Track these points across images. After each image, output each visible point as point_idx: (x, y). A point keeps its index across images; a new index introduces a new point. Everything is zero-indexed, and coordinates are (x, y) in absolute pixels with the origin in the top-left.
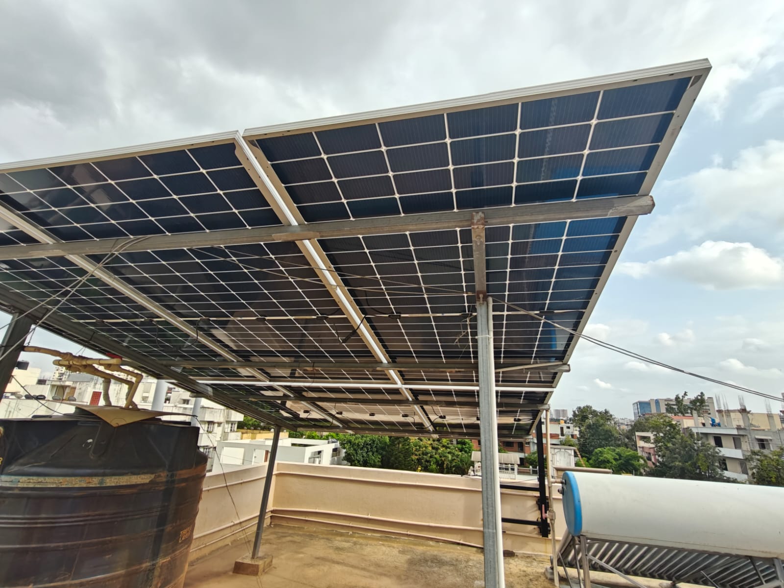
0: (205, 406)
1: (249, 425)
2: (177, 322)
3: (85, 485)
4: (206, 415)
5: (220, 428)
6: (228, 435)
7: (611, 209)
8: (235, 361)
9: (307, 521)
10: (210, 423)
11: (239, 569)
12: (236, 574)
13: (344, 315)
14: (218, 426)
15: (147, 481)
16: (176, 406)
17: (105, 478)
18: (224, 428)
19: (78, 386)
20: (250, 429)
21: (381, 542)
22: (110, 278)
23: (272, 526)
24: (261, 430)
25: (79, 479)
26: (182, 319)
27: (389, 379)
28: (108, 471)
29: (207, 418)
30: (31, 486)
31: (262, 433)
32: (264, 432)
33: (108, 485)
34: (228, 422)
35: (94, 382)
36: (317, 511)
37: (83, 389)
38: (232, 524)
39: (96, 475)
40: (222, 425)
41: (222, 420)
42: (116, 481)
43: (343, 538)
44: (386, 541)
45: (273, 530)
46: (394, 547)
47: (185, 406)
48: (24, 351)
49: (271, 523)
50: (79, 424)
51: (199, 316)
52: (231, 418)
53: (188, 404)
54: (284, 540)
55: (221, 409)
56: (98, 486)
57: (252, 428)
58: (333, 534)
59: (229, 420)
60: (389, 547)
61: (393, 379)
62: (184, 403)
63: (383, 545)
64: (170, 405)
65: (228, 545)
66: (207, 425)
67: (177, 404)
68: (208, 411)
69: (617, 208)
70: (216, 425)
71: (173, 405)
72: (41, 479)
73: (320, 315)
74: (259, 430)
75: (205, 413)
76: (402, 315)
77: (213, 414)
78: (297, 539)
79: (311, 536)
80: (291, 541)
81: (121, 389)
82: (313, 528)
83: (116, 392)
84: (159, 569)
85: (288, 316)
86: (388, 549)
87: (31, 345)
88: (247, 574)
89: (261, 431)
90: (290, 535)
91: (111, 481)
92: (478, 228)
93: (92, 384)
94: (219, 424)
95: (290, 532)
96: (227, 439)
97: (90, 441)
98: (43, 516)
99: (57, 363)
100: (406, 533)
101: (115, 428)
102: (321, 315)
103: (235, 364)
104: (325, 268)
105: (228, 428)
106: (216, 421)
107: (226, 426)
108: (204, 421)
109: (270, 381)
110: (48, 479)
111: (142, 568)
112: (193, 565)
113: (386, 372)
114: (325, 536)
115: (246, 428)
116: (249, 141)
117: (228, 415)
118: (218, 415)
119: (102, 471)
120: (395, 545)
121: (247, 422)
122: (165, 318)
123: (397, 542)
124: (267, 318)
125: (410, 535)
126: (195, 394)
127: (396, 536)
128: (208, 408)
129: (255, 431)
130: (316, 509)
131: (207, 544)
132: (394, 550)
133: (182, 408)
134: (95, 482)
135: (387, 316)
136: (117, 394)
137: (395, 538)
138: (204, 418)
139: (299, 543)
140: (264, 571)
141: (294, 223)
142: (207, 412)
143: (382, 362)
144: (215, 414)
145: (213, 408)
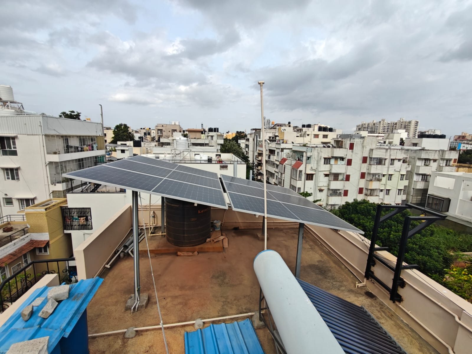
4: (424, 154)
5: (436, 164)
6: (443, 168)
10: (427, 160)
14: (433, 162)
18: (439, 163)
19: (344, 140)
29: (425, 157)
34: (443, 159)
35: (349, 138)
37: (346, 142)
40: (437, 161)
41: (436, 157)
52: (445, 157)
59: (443, 158)
66: (424, 161)
68: (425, 152)
70: (432, 161)
71: (399, 148)
75: (421, 154)
77: (428, 154)
81: (364, 141)
83: (361, 143)
93: (349, 139)
94: (435, 161)
96: (441, 171)
105: (443, 163)
106: (431, 158)
107: (441, 162)
117: (442, 155)
118: (434, 154)
136: (362, 144)
138: (421, 157)
145: (428, 150)
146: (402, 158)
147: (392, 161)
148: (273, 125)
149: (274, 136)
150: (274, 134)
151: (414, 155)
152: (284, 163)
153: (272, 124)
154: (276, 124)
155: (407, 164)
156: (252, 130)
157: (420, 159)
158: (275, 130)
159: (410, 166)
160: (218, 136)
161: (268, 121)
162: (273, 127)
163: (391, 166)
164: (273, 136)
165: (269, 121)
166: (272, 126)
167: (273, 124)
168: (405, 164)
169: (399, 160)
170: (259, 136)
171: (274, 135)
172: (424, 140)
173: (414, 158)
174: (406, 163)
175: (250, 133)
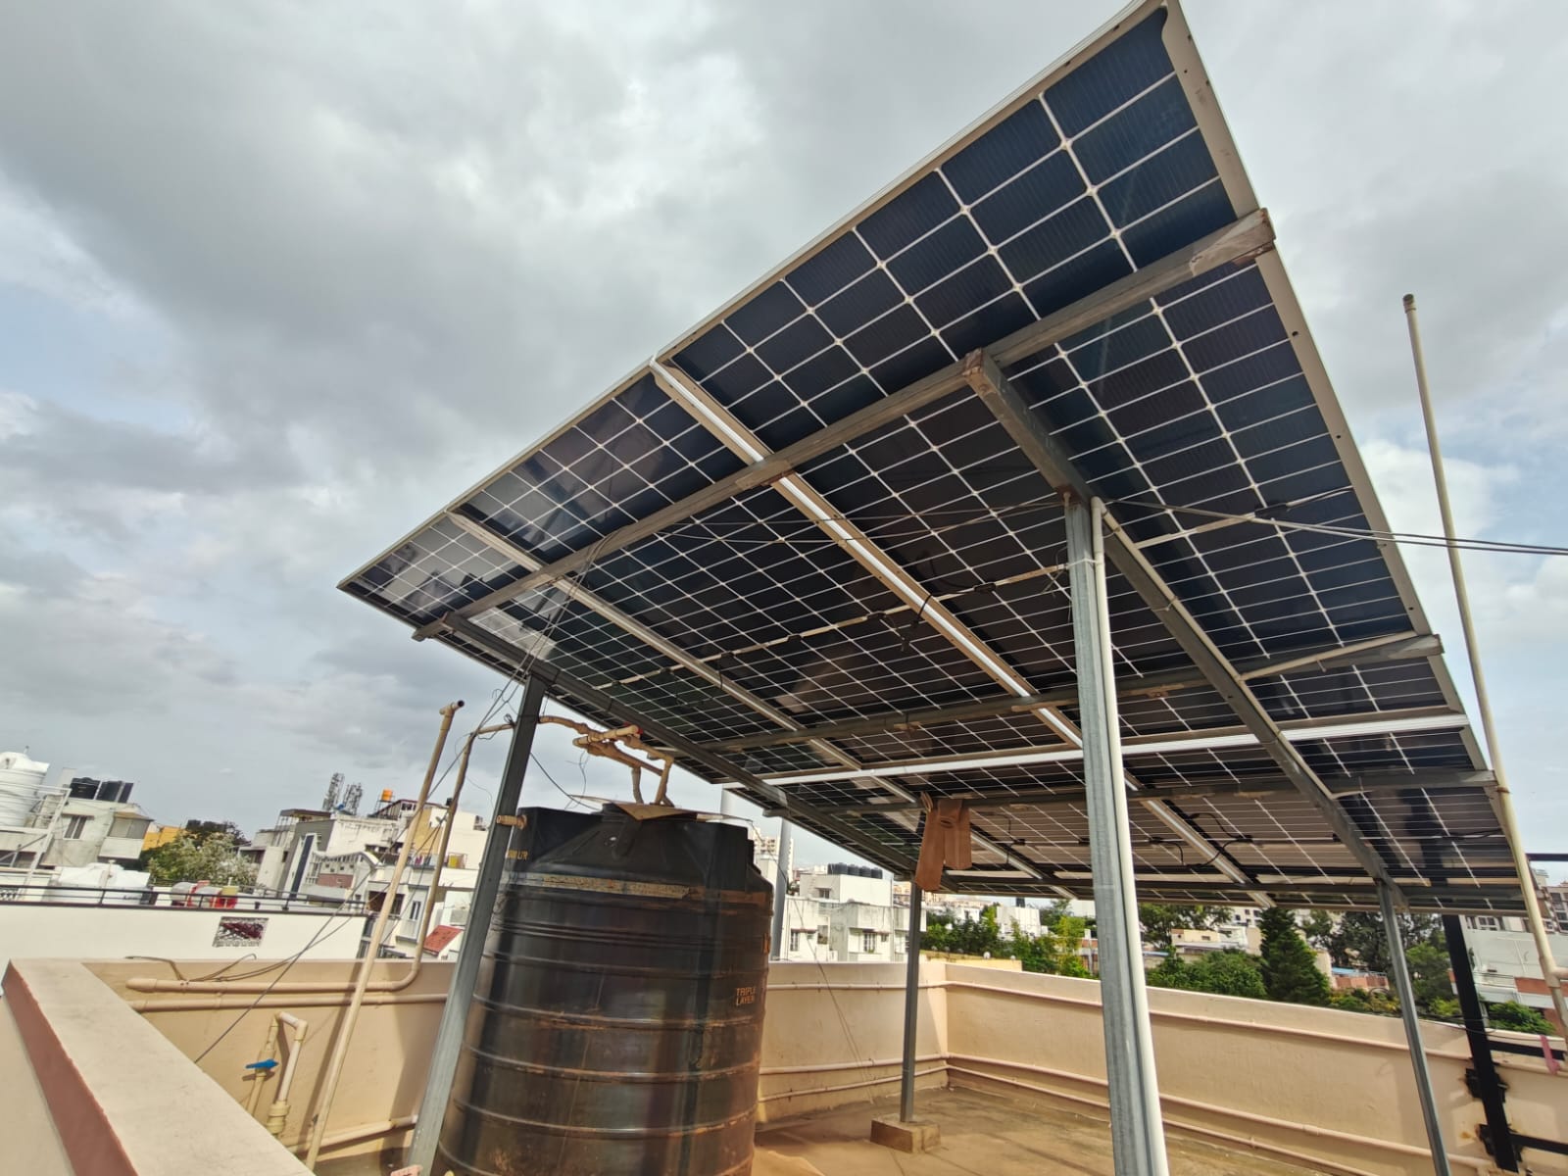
0: (857, 900)
1: (941, 941)
2: (696, 666)
3: (606, 890)
4: (859, 916)
5: (887, 944)
7: (1188, 262)
8: (795, 729)
9: (1017, 1086)
10: (868, 933)
11: (880, 1135)
12: (874, 1144)
13: (905, 604)
14: (882, 941)
15: (680, 895)
16: (808, 900)
17: (628, 883)
18: (893, 945)
20: (944, 951)
21: (1183, 1152)
22: (602, 606)
23: (952, 1089)
24: (965, 953)
25: (599, 881)
26: (702, 661)
27: (1062, 741)
28: (631, 875)
29: (863, 924)
30: (554, 886)
31: (968, 959)
32: (971, 957)
33: (633, 893)
34: (898, 933)
36: (1034, 1067)
38: (870, 1063)
39: (619, 878)
40: (889, 938)
41: (886, 927)
42: (641, 889)
43: (1094, 1131)
44: (1198, 1151)
45: (952, 1096)
46: (1215, 1167)
47: (824, 900)
48: (540, 723)
49: (949, 1083)
50: (603, 820)
51: (718, 652)
52: (903, 925)
53: (827, 897)
54: (970, 1113)
55: (884, 907)
56: (621, 893)
57: (947, 948)
58: (1073, 1121)
59: (900, 928)
60: (1204, 1163)
61: (1069, 739)
62: (822, 896)
63: (1188, 1157)
64: (800, 898)
65: (867, 1102)
66: (862, 938)
67: (810, 896)
68: (861, 910)
69: (1199, 255)
70: (879, 938)
71: (804, 898)
72: (563, 878)
73: (871, 613)
74: (959, 953)
76: (998, 583)
77: (870, 918)
78: (995, 1115)
79: (1026, 1117)
80: (986, 1118)
82: (1033, 1103)
84: (709, 1036)
85: (828, 625)
86: (1200, 1166)
87: (546, 714)
88: (892, 1147)
89: (966, 956)
90: (985, 1108)
91: (636, 889)
92: (971, 373)
94: (884, 936)
95: (985, 1103)
97: (613, 839)
98: (567, 925)
99: (578, 743)
100: (1247, 1141)
101: (639, 821)
102: (873, 611)
103: (795, 734)
104: (829, 518)
105: (901, 943)
106: (876, 929)
107: (897, 940)
108: (857, 929)
109: (863, 768)
110: (570, 879)
111: (684, 1024)
112: (808, 1119)
113: (1034, 713)
114: (1054, 1121)
115: (934, 948)
116: (663, 363)
117: (897, 919)
118: (880, 918)
119: (623, 874)
120: (1220, 1163)
121: (936, 937)
122: (683, 663)
123: (1227, 1159)
124: (803, 635)
125: (1257, 1148)
126: (769, 811)
127: (1224, 1145)
128: (861, 904)
129: (952, 955)
130: (1032, 1063)
131: (829, 1089)
132: (1216, 1171)
133: (818, 904)
134: (617, 887)
135: (972, 589)
137: (1220, 1150)
138: (852, 924)
139: (1000, 1122)
140: (923, 1148)
141: (759, 458)
142: (859, 910)
143: (1019, 696)
144: (875, 915)
145: (869, 905)
146: (815, 928)
147: (794, 937)
148: (386, 805)
149: (389, 846)
150: (388, 835)
151: (840, 919)
152: (442, 948)
153: (382, 801)
154: (399, 802)
155: (828, 946)
156: (286, 813)
157: (855, 931)
158: (390, 822)
159: (836, 953)
160: (118, 818)
161: (354, 790)
162: (383, 810)
163: (793, 952)
164: (385, 844)
165: (358, 793)
166: (381, 808)
167: (388, 799)
168: (824, 946)
169: (810, 933)
170: (319, 838)
171: (390, 840)
172: (844, 878)
173: (842, 929)
174: (826, 943)
175: (272, 828)
